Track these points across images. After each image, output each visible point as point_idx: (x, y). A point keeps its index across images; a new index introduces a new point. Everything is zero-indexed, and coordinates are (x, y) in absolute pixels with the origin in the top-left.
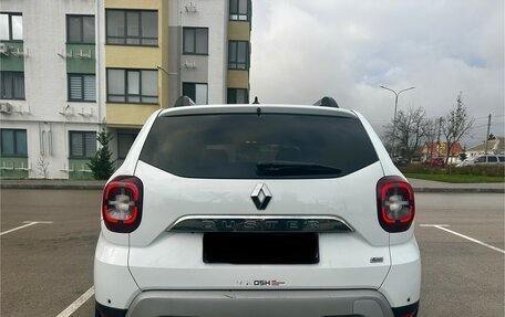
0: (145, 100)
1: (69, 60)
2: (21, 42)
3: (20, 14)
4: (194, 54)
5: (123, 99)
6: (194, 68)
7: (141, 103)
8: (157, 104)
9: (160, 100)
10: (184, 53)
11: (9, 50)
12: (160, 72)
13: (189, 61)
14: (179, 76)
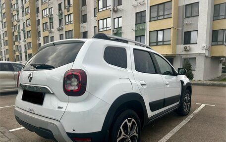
0: (165, 43)
1: (136, 31)
2: (121, 27)
3: (121, 17)
4: (191, 17)
5: (155, 44)
6: (191, 24)
7: (163, 45)
8: (170, 44)
9: (171, 42)
10: (186, 17)
11: (117, 31)
12: (172, 29)
13: (188, 21)
14: (183, 29)
